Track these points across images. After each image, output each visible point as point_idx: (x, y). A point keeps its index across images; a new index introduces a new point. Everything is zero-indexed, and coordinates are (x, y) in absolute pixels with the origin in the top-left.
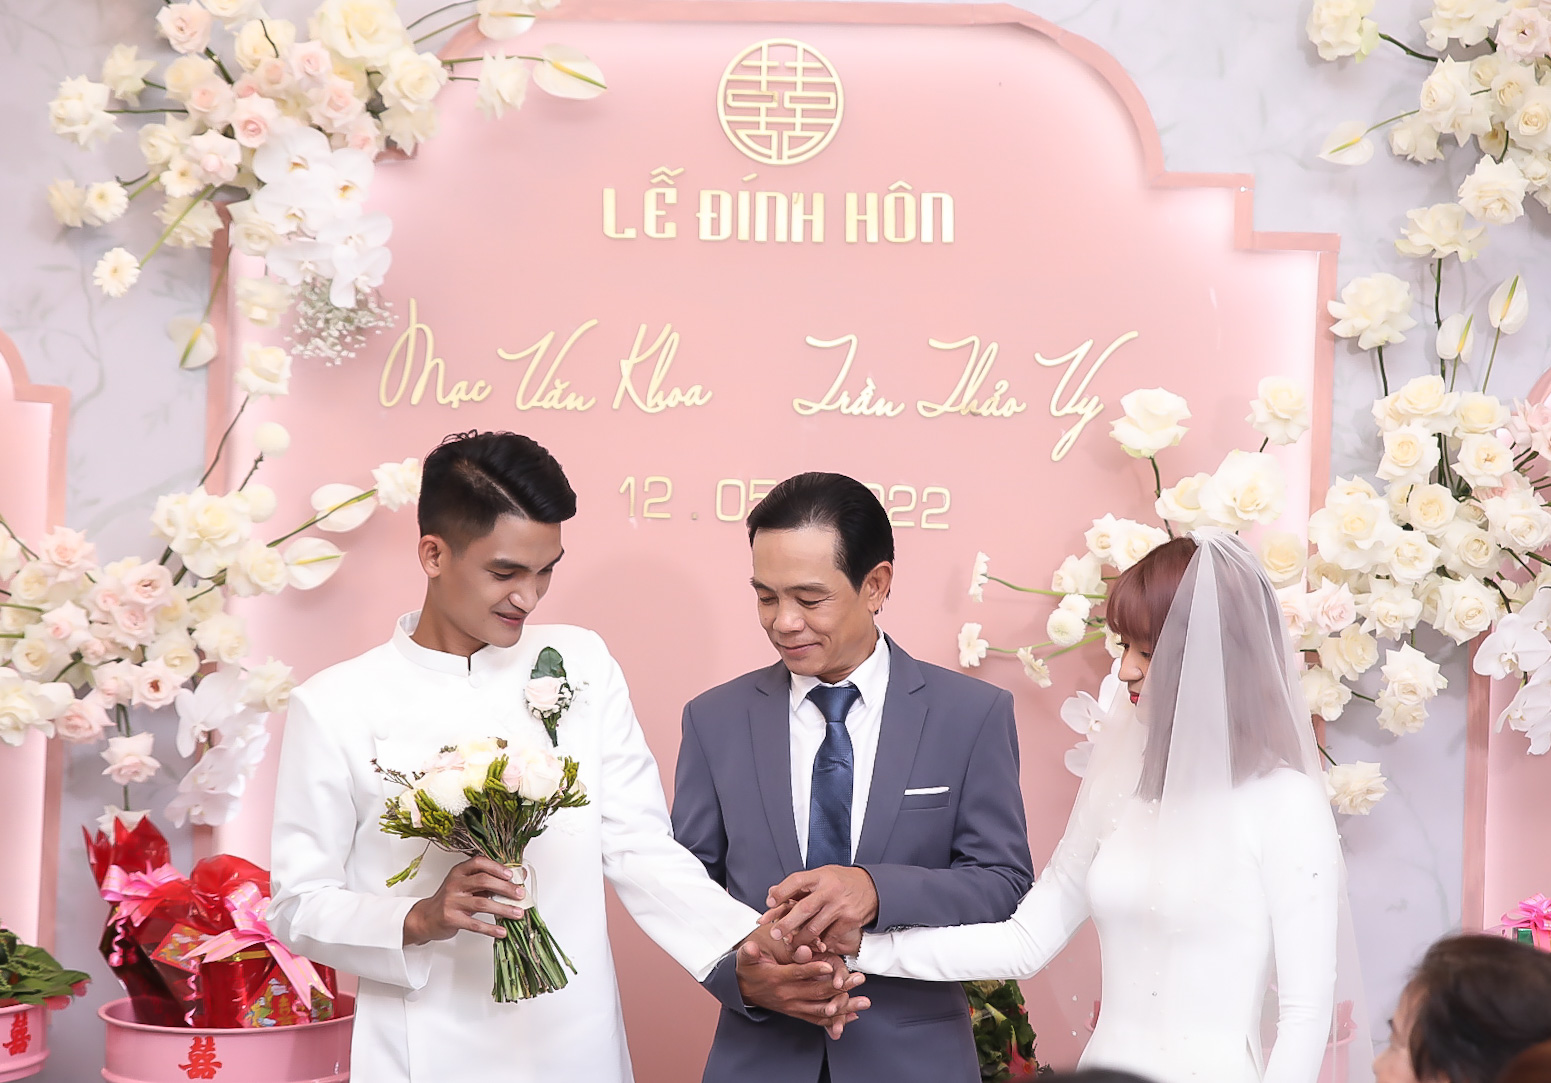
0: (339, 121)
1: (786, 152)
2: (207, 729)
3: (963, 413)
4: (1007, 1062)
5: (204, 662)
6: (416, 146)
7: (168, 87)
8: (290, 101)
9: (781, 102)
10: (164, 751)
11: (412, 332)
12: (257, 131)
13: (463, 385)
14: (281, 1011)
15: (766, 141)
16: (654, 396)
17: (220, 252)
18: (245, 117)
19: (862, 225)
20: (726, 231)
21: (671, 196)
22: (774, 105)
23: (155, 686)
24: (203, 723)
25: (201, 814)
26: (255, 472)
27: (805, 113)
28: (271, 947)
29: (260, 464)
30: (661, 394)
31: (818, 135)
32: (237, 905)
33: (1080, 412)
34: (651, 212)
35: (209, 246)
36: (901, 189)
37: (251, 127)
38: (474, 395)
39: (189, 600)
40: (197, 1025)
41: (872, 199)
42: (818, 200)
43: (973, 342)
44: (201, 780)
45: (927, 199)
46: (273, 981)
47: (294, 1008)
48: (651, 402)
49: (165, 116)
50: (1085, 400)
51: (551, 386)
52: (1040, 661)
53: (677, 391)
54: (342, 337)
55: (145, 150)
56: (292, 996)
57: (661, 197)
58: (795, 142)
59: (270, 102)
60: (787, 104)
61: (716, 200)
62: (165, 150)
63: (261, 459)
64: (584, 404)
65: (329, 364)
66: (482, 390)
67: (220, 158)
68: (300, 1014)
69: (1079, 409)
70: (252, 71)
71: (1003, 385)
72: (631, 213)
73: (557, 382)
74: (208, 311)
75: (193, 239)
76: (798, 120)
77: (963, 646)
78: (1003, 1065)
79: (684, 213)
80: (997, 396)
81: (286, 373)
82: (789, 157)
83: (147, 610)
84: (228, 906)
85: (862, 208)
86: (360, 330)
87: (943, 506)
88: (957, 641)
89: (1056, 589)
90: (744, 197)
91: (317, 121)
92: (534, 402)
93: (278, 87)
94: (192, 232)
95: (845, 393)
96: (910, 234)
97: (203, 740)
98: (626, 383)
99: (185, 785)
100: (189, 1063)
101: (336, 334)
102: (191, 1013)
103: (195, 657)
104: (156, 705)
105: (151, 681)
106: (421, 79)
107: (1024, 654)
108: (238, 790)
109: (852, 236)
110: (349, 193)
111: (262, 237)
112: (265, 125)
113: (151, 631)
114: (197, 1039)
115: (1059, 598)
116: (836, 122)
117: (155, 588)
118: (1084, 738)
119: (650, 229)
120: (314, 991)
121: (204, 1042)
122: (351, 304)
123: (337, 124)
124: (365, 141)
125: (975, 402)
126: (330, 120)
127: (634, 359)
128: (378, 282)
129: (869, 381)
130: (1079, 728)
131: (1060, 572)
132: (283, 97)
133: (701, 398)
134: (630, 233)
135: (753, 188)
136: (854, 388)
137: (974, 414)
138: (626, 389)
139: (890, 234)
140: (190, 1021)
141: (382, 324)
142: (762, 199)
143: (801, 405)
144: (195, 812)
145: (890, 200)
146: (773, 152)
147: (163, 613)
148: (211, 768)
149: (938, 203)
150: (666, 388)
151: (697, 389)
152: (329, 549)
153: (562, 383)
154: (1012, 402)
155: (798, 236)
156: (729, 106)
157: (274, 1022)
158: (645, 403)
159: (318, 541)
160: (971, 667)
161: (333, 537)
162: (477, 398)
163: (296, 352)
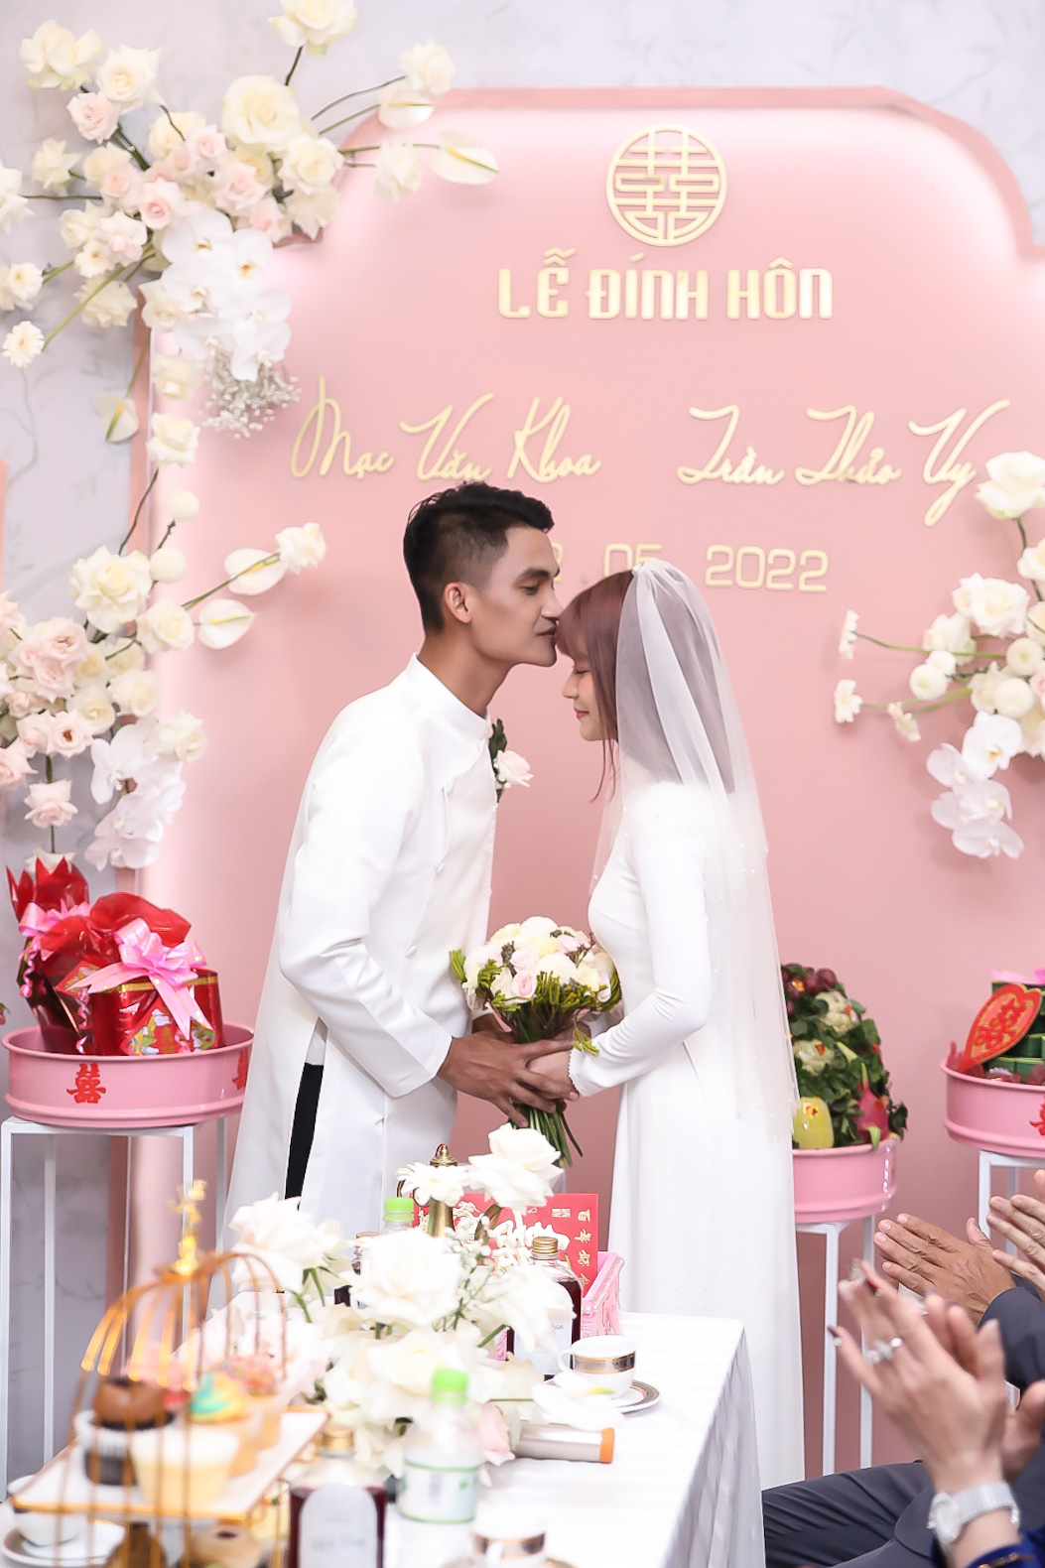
0: (240, 205)
1: (672, 232)
2: (122, 778)
3: (839, 480)
4: (858, 1099)
5: (119, 714)
6: (321, 230)
7: (87, 176)
8: (200, 183)
9: (667, 185)
10: (81, 796)
11: (321, 407)
12: (161, 213)
13: (368, 456)
14: (164, 1040)
15: (651, 222)
16: (546, 466)
17: (139, 334)
18: (149, 199)
19: (744, 301)
20: (614, 308)
21: (563, 276)
22: (660, 188)
23: (68, 735)
24: (119, 771)
25: (121, 857)
26: (169, 536)
27: (690, 195)
28: (156, 982)
29: (172, 529)
30: (553, 464)
31: (701, 216)
32: (125, 941)
33: (952, 479)
34: (544, 292)
35: (124, 324)
36: (781, 266)
37: (155, 209)
38: (378, 466)
39: (107, 658)
40: (87, 1052)
41: (753, 277)
42: (702, 278)
43: (849, 414)
44: (118, 825)
45: (806, 276)
46: (157, 1012)
47: (177, 1038)
48: (543, 471)
49: (85, 204)
50: (957, 467)
51: (450, 457)
52: (909, 716)
53: (567, 461)
54: (249, 408)
55: (64, 235)
56: (174, 1026)
57: (553, 277)
58: (680, 223)
59: (174, 186)
60: (673, 187)
61: (605, 279)
62: (82, 235)
63: (173, 524)
64: (480, 474)
65: (237, 436)
66: (385, 461)
67: (128, 240)
68: (183, 1044)
69: (952, 476)
70: (163, 159)
71: (878, 454)
72: (524, 293)
73: (456, 453)
74: (131, 387)
75: (109, 318)
76: (683, 202)
77: (838, 704)
78: (854, 1102)
79: (574, 292)
80: (873, 464)
81: (193, 443)
82: (676, 238)
83: (63, 665)
84: (117, 940)
85: (744, 286)
86: (271, 405)
87: (819, 568)
88: (833, 698)
89: (926, 647)
90: (632, 276)
91: (221, 204)
92: (434, 472)
93: (186, 173)
94: (107, 311)
95: (726, 462)
96: (789, 310)
97: (119, 787)
98: (520, 453)
99: (101, 830)
100: (76, 1088)
101: (243, 407)
102: (83, 1041)
103: (112, 710)
104: (68, 754)
105: (63, 730)
106: (316, 163)
107: (894, 709)
108: (156, 835)
109: (734, 311)
110: (250, 272)
111: (170, 315)
112: (169, 208)
113: (69, 685)
114: (83, 1065)
115: (927, 654)
116: (719, 203)
117: (70, 645)
118: (949, 789)
119: (543, 307)
120: (193, 1024)
121: (89, 1069)
122: (253, 377)
123: (239, 207)
124: (267, 225)
125: (852, 470)
126: (233, 203)
127: (527, 431)
128: (278, 357)
129: (750, 450)
130: (945, 780)
131: (930, 631)
132: (191, 182)
133: (590, 466)
134: (524, 312)
135: (640, 266)
136: (735, 456)
137: (852, 481)
138: (520, 461)
139: (771, 310)
140: (81, 1049)
141: (287, 398)
142: (648, 277)
143: (686, 475)
144: (115, 855)
145: (770, 278)
146: (659, 232)
147: (83, 670)
148: (127, 813)
149: (816, 279)
150: (558, 458)
151: (587, 459)
152: (240, 610)
153: (459, 455)
154: (887, 469)
155: (682, 313)
156: (619, 191)
157: (157, 1050)
158: (537, 470)
159: (231, 603)
160: (845, 724)
161: (244, 599)
162: (382, 469)
163: (205, 424)
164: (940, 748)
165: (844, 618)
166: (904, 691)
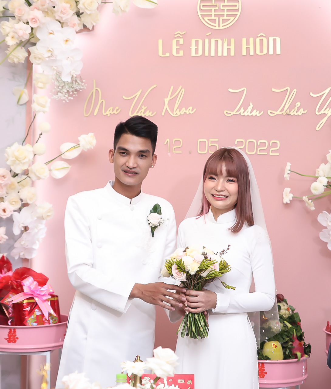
0: (64, 18)
1: (221, 25)
2: (24, 226)
3: (284, 114)
4: (292, 342)
5: (22, 203)
6: (93, 26)
7: (9, 9)
8: (50, 11)
9: (220, 7)
10: (9, 233)
11: (94, 91)
12: (36, 22)
13: (111, 108)
14: (39, 320)
15: (214, 21)
16: (176, 111)
17: (28, 65)
18: (32, 17)
19: (248, 49)
20: (200, 53)
21: (181, 41)
22: (217, 8)
23: (4, 211)
24: (23, 224)
25: (24, 255)
26: (40, 138)
27: (228, 10)
28: (36, 299)
29: (41, 136)
30: (178, 110)
31: (232, 18)
32: (25, 284)
33: (326, 113)
34: (175, 47)
35: (23, 62)
36: (262, 36)
37: (34, 20)
38: (115, 112)
39: (18, 183)
40: (12, 325)
41: (251, 40)
42: (233, 41)
43: (288, 89)
44: (23, 243)
45: (271, 39)
46: (36, 310)
47: (44, 319)
48: (175, 113)
49: (9, 19)
50: (328, 109)
51: (141, 108)
52: (310, 201)
53: (184, 109)
54: (68, 92)
55: (2, 31)
56: (43, 315)
57: (178, 42)
58: (224, 21)
59: (40, 12)
60: (222, 8)
61: (197, 42)
62: (8, 30)
63: (41, 134)
64: (152, 114)
65: (64, 102)
66: (117, 110)
67: (24, 31)
68: (46, 321)
69: (326, 112)
70: (37, 2)
71: (298, 104)
72: (167, 47)
73: (143, 107)
74: (26, 85)
75: (18, 60)
76: (226, 13)
77: (284, 196)
78: (291, 343)
79: (186, 47)
80: (296, 108)
81: (48, 105)
82: (222, 26)
83: (2, 185)
84: (22, 284)
85: (248, 43)
86: (76, 90)
87: (277, 147)
88: (282, 194)
89: (317, 175)
90: (207, 41)
91: (57, 18)
93: (45, 7)
94: (17, 58)
95: (242, 108)
96: (265, 52)
97: (23, 229)
98: (166, 106)
99: (17, 245)
100: (8, 337)
101: (66, 91)
102: (10, 321)
103: (20, 201)
104: (4, 217)
105: (3, 209)
106: (91, 2)
107: (305, 198)
108: (36, 246)
109: (244, 53)
110: (68, 42)
111: (40, 58)
112: (39, 20)
113: (5, 192)
114: (10, 329)
115: (317, 178)
116: (239, 13)
117: (5, 178)
118: (326, 228)
119: (174, 53)
120: (50, 314)
121: (13, 331)
122: (69, 80)
123: (64, 19)
124: (74, 25)
125: (288, 110)
126: (62, 18)
127: (169, 98)
128: (78, 73)
129: (251, 104)
130: (324, 224)
131: (319, 170)
132: (46, 10)
133: (192, 111)
134: (168, 55)
135: (210, 37)
136: (245, 106)
137: (288, 115)
138: (166, 108)
139: (258, 52)
140: (10, 324)
141: (82, 88)
142: (213, 41)
143: (227, 113)
144: (22, 254)
145: (258, 40)
146: (217, 25)
147: (10, 187)
148: (26, 239)
149: (275, 40)
150: (180, 108)
151: (191, 108)
152: (65, 165)
153: (144, 107)
154: (302, 110)
155: (225, 54)
156: (201, 10)
157: (37, 324)
158: (173, 113)
159: (62, 162)
160: (287, 203)
161: (67, 161)
162: (116, 113)
163: (52, 98)
164: (322, 213)
165: (286, 165)
166: (309, 192)
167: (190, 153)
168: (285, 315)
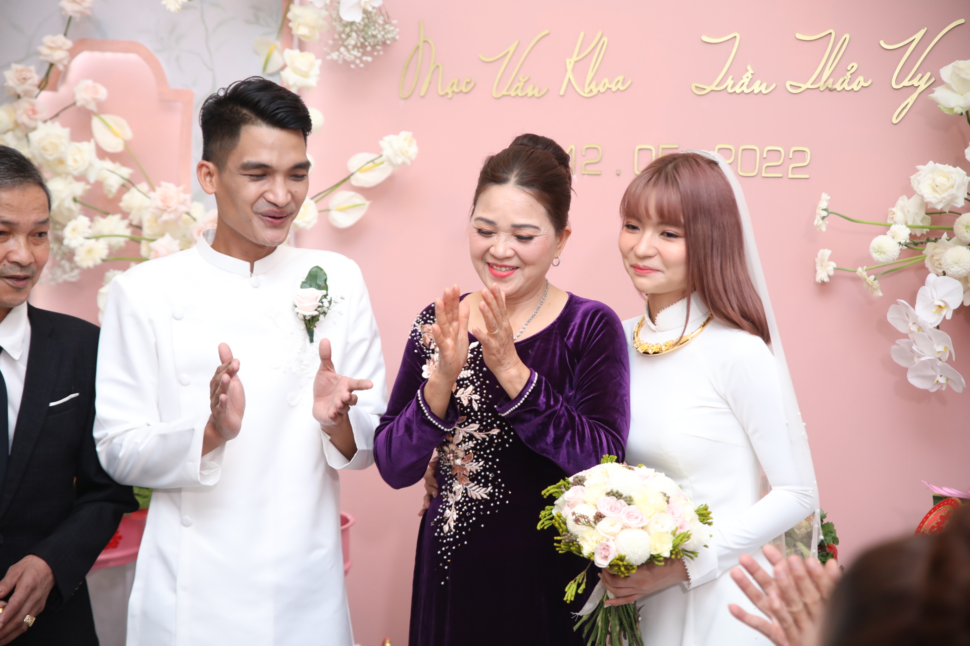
3: (821, 89)
11: (421, 44)
16: (589, 84)
33: (916, 85)
43: (831, 33)
48: (587, 89)
50: (920, 75)
51: (516, 80)
52: (873, 277)
53: (606, 80)
54: (361, 45)
64: (539, 92)
65: (353, 66)
66: (467, 84)
69: (915, 82)
71: (853, 66)
73: (520, 76)
74: (279, 33)
77: (818, 267)
80: (848, 75)
81: (316, 71)
86: (379, 42)
87: (805, 160)
88: (815, 263)
89: (889, 222)
92: (505, 92)
95: (731, 77)
98: (569, 75)
101: (356, 44)
107: (861, 271)
115: (889, 227)
118: (905, 336)
122: (360, 19)
125: (831, 80)
127: (575, 58)
128: (378, 3)
129: (749, 68)
130: (901, 329)
131: (894, 209)
133: (623, 84)
136: (736, 72)
137: (831, 90)
138: (569, 79)
141: (391, 36)
143: (697, 88)
150: (597, 78)
151: (621, 78)
152: (359, 199)
153: (523, 78)
154: (861, 78)
158: (583, 90)
159: (352, 193)
160: (823, 283)
161: (362, 191)
162: (465, 90)
163: (328, 58)
164: (897, 303)
165: (819, 199)
166: (867, 260)
167: (618, 175)
168: (799, 530)
